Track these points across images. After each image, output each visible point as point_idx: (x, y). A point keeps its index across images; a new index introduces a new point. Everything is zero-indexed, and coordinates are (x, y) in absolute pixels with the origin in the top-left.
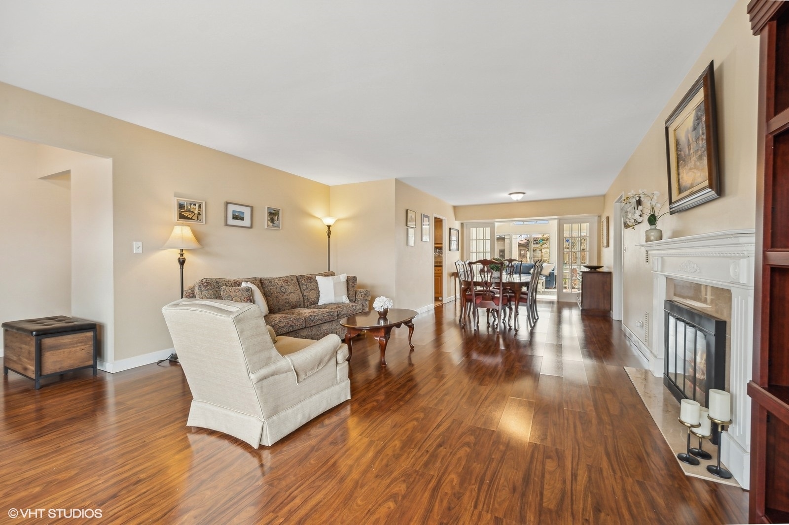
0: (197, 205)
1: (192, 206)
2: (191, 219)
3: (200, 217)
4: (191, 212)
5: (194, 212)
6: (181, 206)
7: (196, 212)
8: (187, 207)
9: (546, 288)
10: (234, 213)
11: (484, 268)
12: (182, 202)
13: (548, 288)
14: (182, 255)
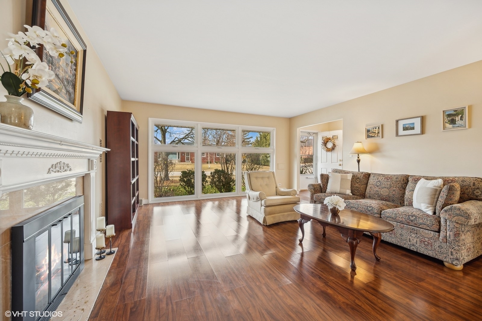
0: (377, 128)
1: (375, 129)
2: (374, 137)
3: (379, 134)
4: (373, 133)
5: (375, 133)
6: (368, 131)
7: (377, 132)
8: (372, 130)
10: (404, 126)
12: (368, 129)
14: (358, 157)
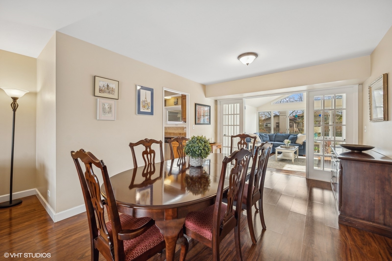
9: (299, 155)
11: (241, 141)
13: (302, 156)
